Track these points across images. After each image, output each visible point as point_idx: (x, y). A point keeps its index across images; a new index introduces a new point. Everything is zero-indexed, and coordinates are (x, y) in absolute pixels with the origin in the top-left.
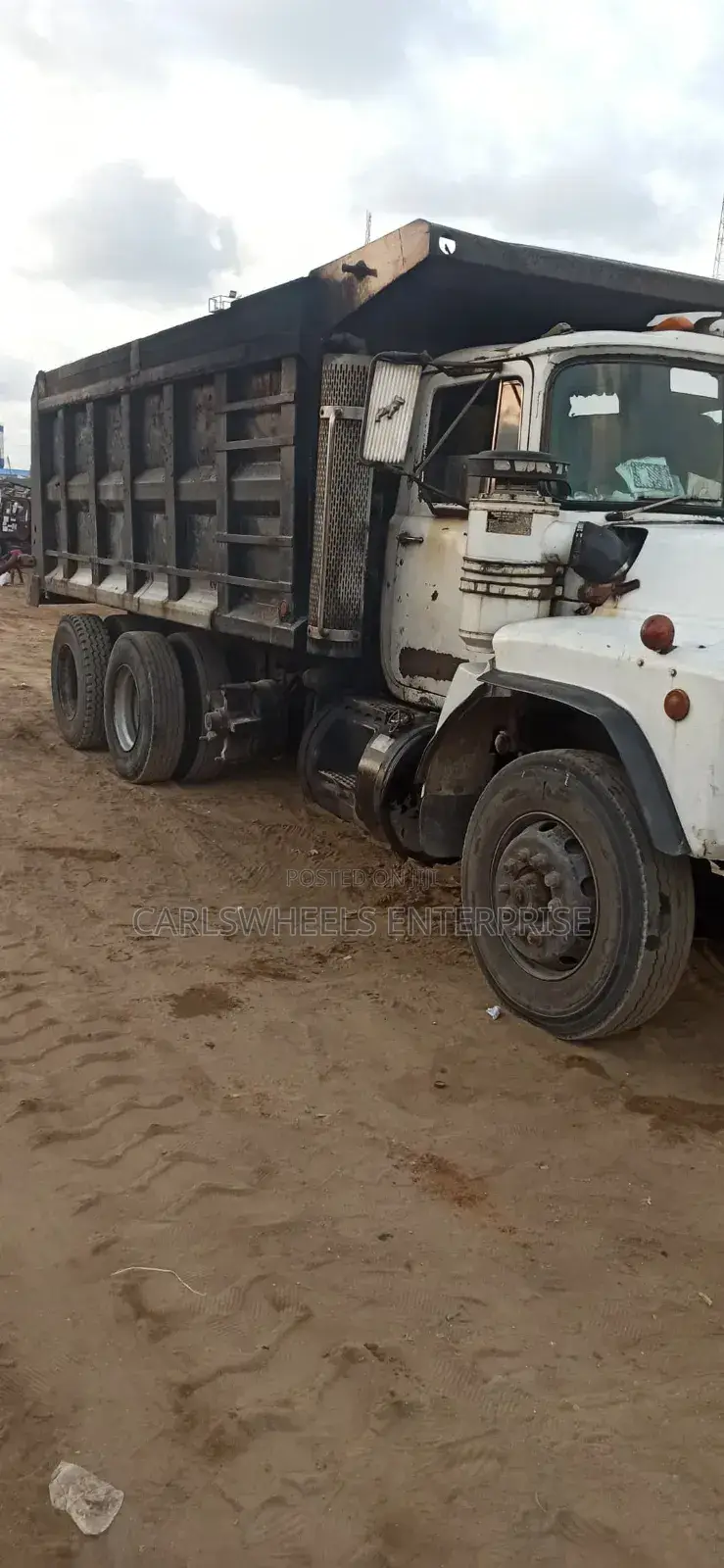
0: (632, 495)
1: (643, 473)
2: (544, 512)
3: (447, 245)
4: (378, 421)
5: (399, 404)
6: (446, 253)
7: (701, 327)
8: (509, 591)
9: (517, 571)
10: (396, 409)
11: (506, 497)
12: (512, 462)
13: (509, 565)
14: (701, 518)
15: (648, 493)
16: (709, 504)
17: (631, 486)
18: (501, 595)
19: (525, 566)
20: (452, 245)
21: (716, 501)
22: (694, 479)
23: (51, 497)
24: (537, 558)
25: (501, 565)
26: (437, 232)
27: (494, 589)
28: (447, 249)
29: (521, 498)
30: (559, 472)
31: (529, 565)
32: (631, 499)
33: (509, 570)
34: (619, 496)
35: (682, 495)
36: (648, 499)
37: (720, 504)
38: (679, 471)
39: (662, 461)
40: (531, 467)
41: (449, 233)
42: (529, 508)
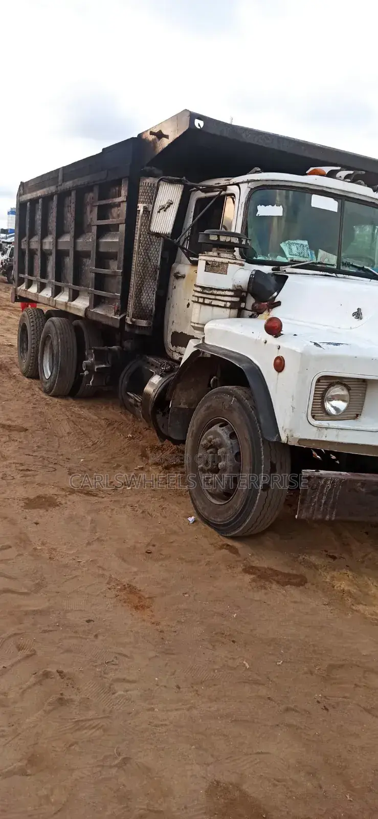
0: (287, 258)
1: (294, 248)
2: (235, 263)
3: (199, 123)
4: (159, 212)
5: (170, 204)
6: (199, 128)
7: (332, 175)
8: (214, 303)
9: (219, 292)
10: (169, 206)
11: (215, 254)
12: (218, 236)
13: (215, 289)
14: (321, 273)
15: (296, 258)
16: (328, 266)
17: (288, 256)
18: (210, 305)
19: (223, 290)
20: (202, 123)
21: (333, 265)
22: (321, 253)
23: (23, 247)
24: (231, 287)
25: (211, 289)
26: (193, 116)
27: (207, 301)
28: (199, 125)
29: (222, 255)
30: (244, 243)
31: (226, 290)
32: (287, 261)
33: (215, 292)
34: (280, 259)
35: (315, 261)
36: (295, 261)
37: (335, 267)
38: (314, 247)
39: (306, 243)
40: (228, 239)
41: (200, 117)
42: (226, 261)
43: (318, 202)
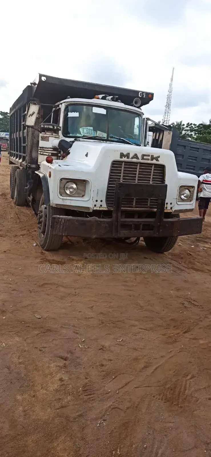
0: (81, 135)
1: (85, 131)
2: (52, 137)
3: (43, 79)
4: (29, 117)
5: (34, 113)
6: (44, 80)
7: (104, 98)
8: (44, 153)
9: (46, 149)
10: (33, 114)
11: (44, 133)
12: (44, 125)
13: (44, 148)
14: (98, 141)
15: (86, 135)
16: (103, 138)
17: (82, 134)
18: (42, 154)
19: (48, 148)
20: (45, 78)
21: (105, 138)
22: (98, 132)
24: (51, 147)
25: (43, 148)
26: (41, 76)
27: (42, 153)
28: (44, 79)
29: (47, 133)
30: (55, 128)
31: (49, 148)
32: (81, 136)
33: (44, 149)
34: (78, 135)
35: (95, 136)
36: (85, 136)
37: (106, 138)
38: (95, 130)
39: (92, 128)
40: (48, 127)
41: (44, 76)
42: (48, 136)
43: (96, 110)
